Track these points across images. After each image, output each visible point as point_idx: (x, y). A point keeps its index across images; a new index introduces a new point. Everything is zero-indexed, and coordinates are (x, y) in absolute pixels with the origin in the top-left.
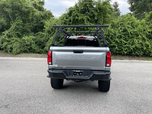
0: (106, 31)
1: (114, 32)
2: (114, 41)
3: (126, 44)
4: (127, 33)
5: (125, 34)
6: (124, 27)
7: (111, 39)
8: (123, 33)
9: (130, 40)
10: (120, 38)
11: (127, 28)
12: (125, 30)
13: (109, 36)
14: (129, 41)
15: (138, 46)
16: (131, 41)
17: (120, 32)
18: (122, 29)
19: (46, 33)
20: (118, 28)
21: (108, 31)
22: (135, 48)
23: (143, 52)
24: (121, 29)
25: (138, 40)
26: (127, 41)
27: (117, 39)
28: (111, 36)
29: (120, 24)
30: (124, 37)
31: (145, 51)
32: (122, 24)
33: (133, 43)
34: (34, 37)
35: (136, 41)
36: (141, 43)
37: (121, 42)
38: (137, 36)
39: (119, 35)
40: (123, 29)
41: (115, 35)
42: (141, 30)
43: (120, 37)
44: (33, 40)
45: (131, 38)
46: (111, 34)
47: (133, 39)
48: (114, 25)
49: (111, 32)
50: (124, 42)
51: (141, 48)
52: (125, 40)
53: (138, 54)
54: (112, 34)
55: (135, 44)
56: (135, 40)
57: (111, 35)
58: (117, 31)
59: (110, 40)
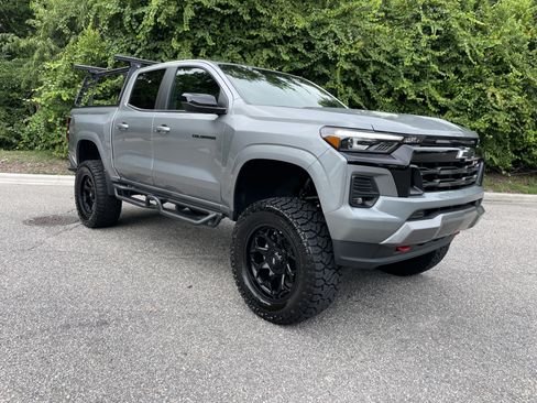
0: (354, 37)
1: (389, 49)
2: (389, 95)
4: (455, 55)
5: (442, 58)
6: (442, 22)
7: (374, 81)
8: (437, 54)
9: (465, 91)
10: (417, 79)
11: (455, 25)
12: (447, 40)
13: (364, 66)
14: (459, 98)
15: (502, 119)
16: (468, 97)
17: (422, 45)
18: (433, 30)
19: (45, 38)
20: (408, 24)
21: (365, 36)
22: (488, 131)
23: (516, 152)
24: (427, 29)
25: (506, 91)
26: (451, 96)
27: (406, 84)
28: (372, 68)
29: (423, 8)
30: (438, 76)
31: (524, 150)
33: (477, 104)
35: (496, 96)
36: (514, 109)
38: (498, 73)
39: (417, 60)
40: (438, 32)
41: (396, 60)
42: (517, 41)
43: (417, 73)
45: (471, 81)
46: (375, 56)
47: (477, 85)
49: (376, 46)
50: (434, 102)
51: (512, 135)
52: (443, 88)
53: (496, 161)
54: (382, 59)
55: (486, 111)
56: (492, 89)
57: (375, 62)
58: (407, 43)
59: (370, 85)
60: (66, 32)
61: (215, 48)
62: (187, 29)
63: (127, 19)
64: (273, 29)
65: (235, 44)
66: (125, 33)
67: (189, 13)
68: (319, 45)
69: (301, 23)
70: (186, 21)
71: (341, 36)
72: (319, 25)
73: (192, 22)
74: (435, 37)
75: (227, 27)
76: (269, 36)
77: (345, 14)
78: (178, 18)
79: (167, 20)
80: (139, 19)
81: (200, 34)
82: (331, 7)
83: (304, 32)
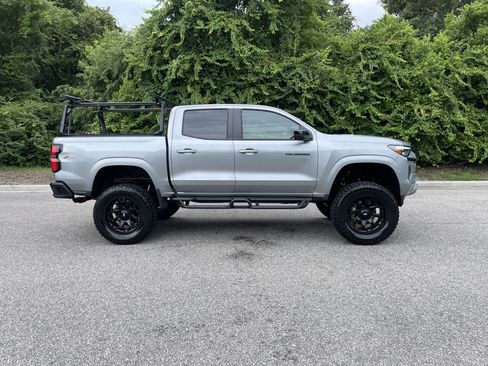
0: (314, 76)
1: (341, 81)
2: (342, 114)
3: (384, 123)
4: (389, 83)
5: (379, 86)
6: (377, 61)
7: (332, 104)
8: (375, 83)
9: (399, 107)
10: (362, 102)
11: (386, 63)
12: (381, 73)
13: (323, 95)
14: (394, 113)
15: (427, 127)
16: (402, 113)
17: (364, 78)
18: (371, 67)
19: (88, 88)
20: (354, 63)
21: (321, 75)
22: (418, 135)
23: (444, 150)
24: (366, 67)
25: (428, 107)
26: (389, 112)
27: (353, 106)
28: (329, 96)
29: (364, 51)
30: (378, 99)
31: (451, 148)
32: (369, 49)
33: (408, 117)
34: (41, 106)
35: (420, 110)
36: (437, 119)
37: (368, 115)
38: (422, 94)
39: (361, 89)
40: (375, 68)
41: (346, 89)
42: (435, 70)
43: (362, 98)
44: (39, 116)
45: (403, 101)
46: (330, 87)
47: (408, 103)
48: (338, 55)
49: (331, 80)
50: (377, 118)
51: (437, 137)
52: (382, 107)
53: (428, 157)
54: (335, 89)
55: (416, 121)
56: (418, 106)
57: (331, 92)
58: (353, 77)
59: (329, 108)
60: (106, 81)
61: (216, 89)
62: (197, 79)
63: (155, 73)
64: (257, 74)
65: (230, 86)
67: (198, 68)
68: (290, 83)
69: (276, 69)
70: (196, 74)
71: (304, 76)
72: (289, 69)
73: (201, 74)
74: (372, 72)
75: (224, 75)
76: (253, 79)
77: (307, 60)
78: (191, 71)
79: (184, 73)
80: (164, 73)
81: (206, 81)
82: (297, 56)
83: (279, 74)
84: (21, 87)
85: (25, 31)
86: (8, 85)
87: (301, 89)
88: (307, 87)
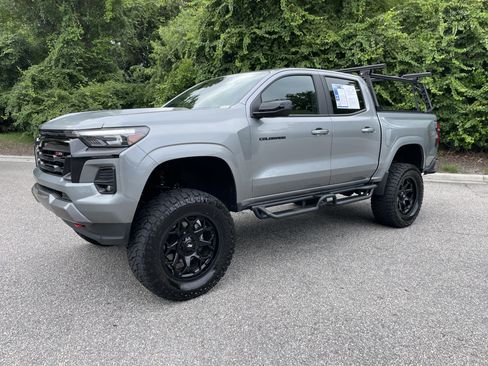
0: (377, 44)
1: (416, 50)
3: (471, 100)
4: (479, 50)
5: (466, 54)
6: (463, 23)
8: (459, 51)
10: (443, 74)
12: (468, 38)
13: (391, 66)
14: (484, 88)
17: (444, 44)
18: (455, 31)
20: (435, 27)
21: (387, 42)
24: (448, 31)
26: (478, 87)
28: (398, 68)
29: (446, 11)
30: (462, 71)
32: (455, 9)
34: (119, 86)
37: (448, 90)
39: (439, 57)
40: (459, 32)
41: (420, 60)
43: (441, 69)
46: (400, 57)
48: (418, 17)
49: (404, 48)
50: (460, 94)
54: (408, 59)
57: (401, 63)
58: (431, 44)
60: (173, 60)
61: (267, 64)
62: (246, 52)
63: (207, 50)
64: (310, 45)
65: (282, 60)
66: (207, 59)
67: (247, 41)
68: (348, 54)
69: (332, 37)
70: (245, 48)
72: (350, 37)
73: (250, 47)
74: (454, 37)
75: (275, 48)
76: (305, 50)
77: (372, 25)
78: (240, 46)
79: (231, 47)
80: (214, 48)
81: (255, 55)
82: (361, 22)
83: (336, 44)
84: (108, 69)
85: (108, 16)
86: (97, 67)
87: (360, 61)
88: (367, 57)
